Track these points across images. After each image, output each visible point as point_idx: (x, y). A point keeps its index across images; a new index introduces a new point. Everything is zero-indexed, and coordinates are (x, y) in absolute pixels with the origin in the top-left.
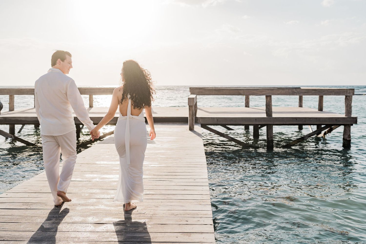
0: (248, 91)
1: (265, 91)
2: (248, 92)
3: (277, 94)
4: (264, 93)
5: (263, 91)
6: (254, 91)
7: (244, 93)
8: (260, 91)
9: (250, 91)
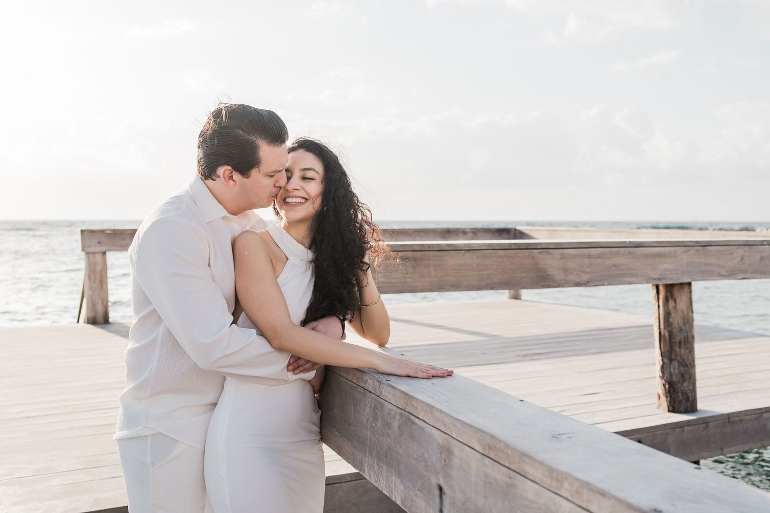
0: (589, 256)
1: (670, 255)
2: (586, 261)
3: (723, 273)
4: (666, 266)
5: (660, 255)
6: (617, 254)
7: (566, 270)
8: (646, 256)
9: (599, 256)
